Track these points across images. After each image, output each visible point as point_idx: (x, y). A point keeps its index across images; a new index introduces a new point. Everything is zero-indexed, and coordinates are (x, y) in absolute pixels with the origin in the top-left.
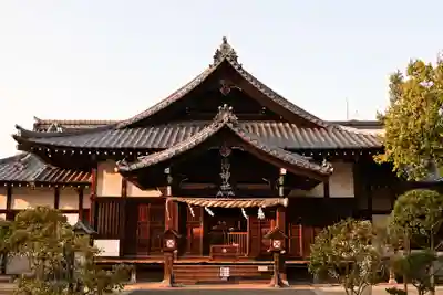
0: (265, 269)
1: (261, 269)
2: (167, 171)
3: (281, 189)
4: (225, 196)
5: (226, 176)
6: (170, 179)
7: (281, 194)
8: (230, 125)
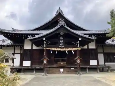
0: (73, 69)
1: (72, 69)
2: (44, 39)
3: (78, 45)
4: (62, 47)
5: (61, 41)
6: (45, 42)
8: (64, 25)
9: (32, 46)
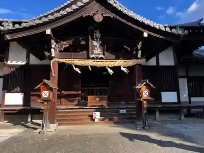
0: (125, 111)
1: (121, 111)
2: (48, 32)
3: (140, 52)
4: (97, 58)
7: (139, 56)
9: (28, 57)
